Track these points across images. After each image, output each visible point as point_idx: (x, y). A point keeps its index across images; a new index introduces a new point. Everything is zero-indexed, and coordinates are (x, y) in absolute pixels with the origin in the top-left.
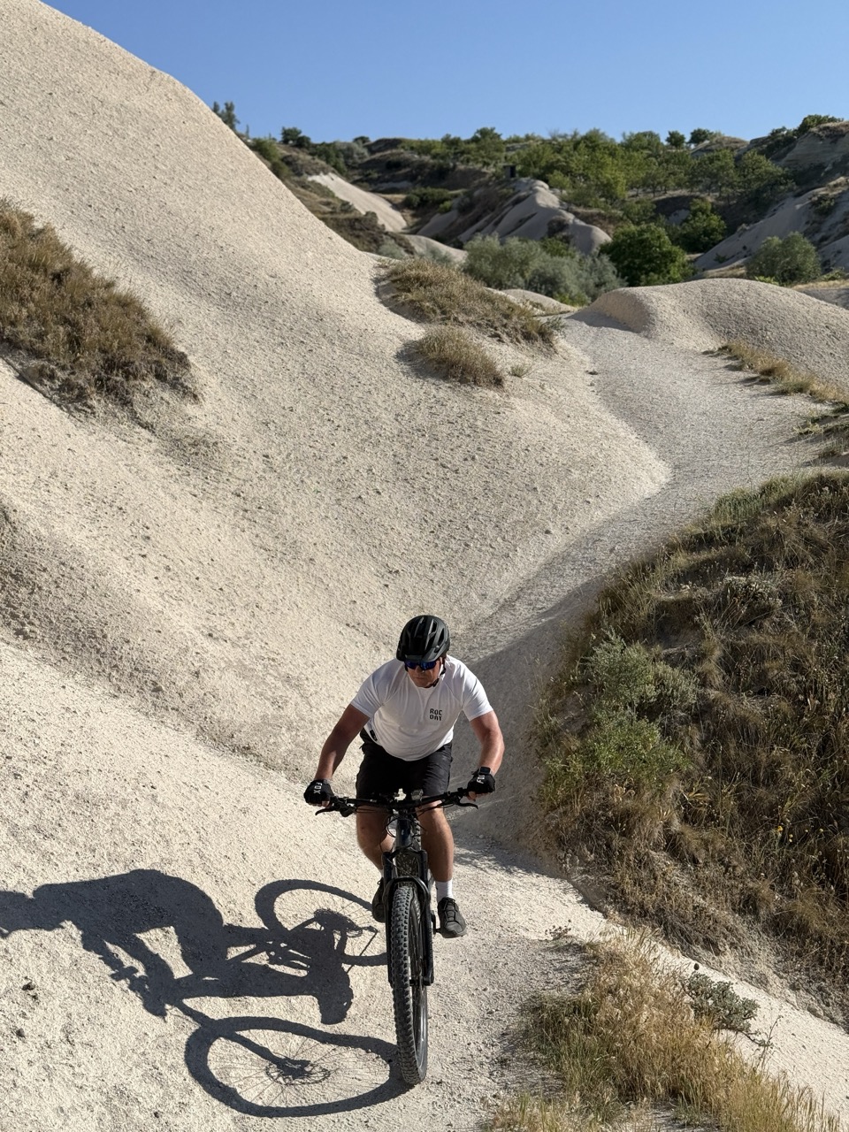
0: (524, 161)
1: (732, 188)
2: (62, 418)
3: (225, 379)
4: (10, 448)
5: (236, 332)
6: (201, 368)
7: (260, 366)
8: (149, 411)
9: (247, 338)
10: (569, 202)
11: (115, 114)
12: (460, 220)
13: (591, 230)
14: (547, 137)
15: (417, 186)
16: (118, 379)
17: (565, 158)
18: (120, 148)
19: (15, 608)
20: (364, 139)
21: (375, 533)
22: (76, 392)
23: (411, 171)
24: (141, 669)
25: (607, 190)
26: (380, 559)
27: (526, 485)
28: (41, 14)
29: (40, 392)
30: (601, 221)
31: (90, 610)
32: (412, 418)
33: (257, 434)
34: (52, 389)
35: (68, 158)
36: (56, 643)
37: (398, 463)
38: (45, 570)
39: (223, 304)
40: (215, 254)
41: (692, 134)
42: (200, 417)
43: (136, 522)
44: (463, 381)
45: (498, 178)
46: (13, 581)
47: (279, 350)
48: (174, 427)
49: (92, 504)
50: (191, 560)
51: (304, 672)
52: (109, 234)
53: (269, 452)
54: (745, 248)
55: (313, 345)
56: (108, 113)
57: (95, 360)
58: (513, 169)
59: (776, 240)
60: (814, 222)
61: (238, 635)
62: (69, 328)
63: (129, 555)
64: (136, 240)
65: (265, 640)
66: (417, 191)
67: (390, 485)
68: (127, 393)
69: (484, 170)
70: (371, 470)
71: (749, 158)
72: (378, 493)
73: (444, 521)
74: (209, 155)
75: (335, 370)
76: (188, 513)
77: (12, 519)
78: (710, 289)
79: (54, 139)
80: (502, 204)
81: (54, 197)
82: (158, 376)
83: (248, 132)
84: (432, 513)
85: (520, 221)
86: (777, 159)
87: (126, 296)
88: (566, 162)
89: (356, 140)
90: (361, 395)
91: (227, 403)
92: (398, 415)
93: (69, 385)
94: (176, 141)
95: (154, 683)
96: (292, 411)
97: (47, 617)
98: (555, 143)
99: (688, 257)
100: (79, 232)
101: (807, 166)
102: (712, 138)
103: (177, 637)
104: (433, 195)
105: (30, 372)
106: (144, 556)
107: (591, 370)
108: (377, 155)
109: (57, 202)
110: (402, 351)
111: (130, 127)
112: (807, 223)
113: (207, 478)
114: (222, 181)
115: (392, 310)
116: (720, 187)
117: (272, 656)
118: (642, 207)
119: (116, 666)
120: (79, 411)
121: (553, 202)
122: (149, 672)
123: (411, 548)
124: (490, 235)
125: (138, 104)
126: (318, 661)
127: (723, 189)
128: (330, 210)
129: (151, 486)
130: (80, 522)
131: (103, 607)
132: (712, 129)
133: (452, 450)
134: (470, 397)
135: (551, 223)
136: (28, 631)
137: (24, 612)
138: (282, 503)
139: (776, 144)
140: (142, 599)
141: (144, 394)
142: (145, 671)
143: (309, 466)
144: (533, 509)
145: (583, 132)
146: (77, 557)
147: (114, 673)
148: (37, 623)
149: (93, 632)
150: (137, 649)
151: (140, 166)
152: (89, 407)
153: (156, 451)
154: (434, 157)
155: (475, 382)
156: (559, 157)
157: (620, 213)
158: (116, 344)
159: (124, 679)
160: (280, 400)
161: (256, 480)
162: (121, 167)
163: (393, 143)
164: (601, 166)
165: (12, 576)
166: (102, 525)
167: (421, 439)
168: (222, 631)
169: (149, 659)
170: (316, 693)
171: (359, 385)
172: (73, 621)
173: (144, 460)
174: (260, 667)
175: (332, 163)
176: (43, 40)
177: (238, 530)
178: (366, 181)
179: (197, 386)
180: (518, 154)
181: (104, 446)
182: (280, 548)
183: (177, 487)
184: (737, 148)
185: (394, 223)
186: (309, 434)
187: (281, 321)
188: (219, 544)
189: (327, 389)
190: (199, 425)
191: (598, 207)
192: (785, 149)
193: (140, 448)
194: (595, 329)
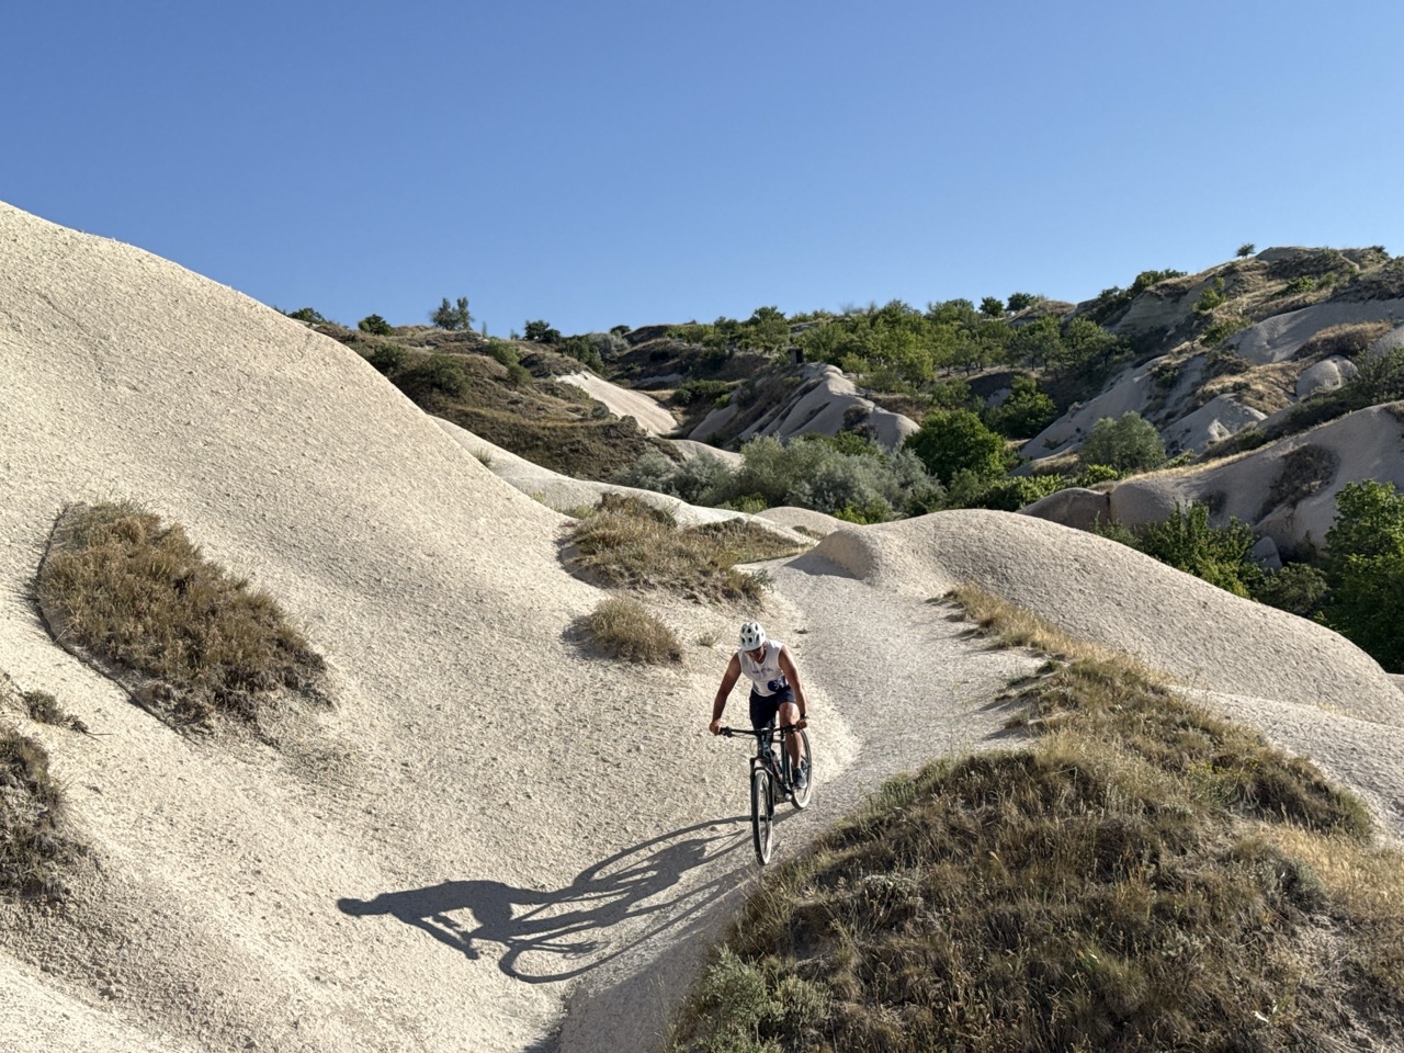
0: (811, 344)
1: (1060, 361)
2: (176, 742)
3: (366, 678)
4: (112, 783)
5: (383, 624)
6: (340, 668)
7: (407, 660)
8: (275, 724)
9: (396, 629)
10: (867, 388)
11: (263, 388)
12: (741, 416)
13: (895, 418)
14: (839, 312)
15: (689, 378)
16: (241, 692)
17: (860, 337)
18: (266, 425)
19: (101, 966)
20: (622, 329)
21: (521, 843)
22: (193, 712)
23: (681, 362)
24: (233, 1023)
25: (912, 373)
26: (525, 873)
27: (694, 776)
28: (184, 283)
29: (154, 715)
30: (907, 407)
31: (183, 963)
32: (575, 707)
33: (397, 739)
34: (166, 710)
35: (207, 444)
36: (143, 1002)
37: (554, 760)
38: (136, 921)
39: (371, 592)
40: (366, 536)
41: (1010, 299)
42: (332, 726)
43: (247, 855)
44: (635, 660)
45: (783, 364)
46: (101, 936)
47: (430, 640)
48: (301, 740)
49: (199, 838)
50: (306, 893)
51: (423, 1012)
52: (248, 524)
53: (409, 759)
54: (1078, 430)
55: (469, 631)
56: (255, 387)
57: (216, 674)
58: (799, 353)
59: (1111, 421)
60: (1157, 397)
61: (351, 975)
62: (189, 642)
63: (234, 894)
64: (277, 528)
65: (383, 978)
66: (688, 385)
67: (543, 787)
68: (251, 707)
69: (766, 356)
70: (522, 771)
71: (1076, 325)
72: (529, 797)
73: (600, 824)
74: (370, 421)
75: (493, 658)
76: (310, 839)
77: (103, 869)
78: (944, 524)
79: (192, 423)
80: (789, 395)
81: (189, 489)
82: (288, 684)
83: (484, 330)
84: (587, 816)
85: (811, 413)
86: (1111, 324)
87: (258, 597)
88: (861, 342)
89: (613, 331)
90: (518, 685)
91: (366, 706)
92: (558, 705)
93: (185, 704)
94: (331, 411)
95: (248, 1039)
96: (439, 709)
97: (136, 974)
98: (848, 319)
99: (1010, 444)
100: (215, 525)
101: (1146, 331)
102: (1033, 304)
103: (277, 985)
104: (707, 388)
105: (144, 693)
106: (251, 894)
107: (800, 629)
108: (640, 346)
109: (192, 494)
110: (570, 630)
111: (279, 400)
112: (1149, 398)
113: (335, 796)
114: (384, 449)
115: (574, 576)
116: (1046, 361)
117: (387, 996)
118: (954, 389)
119: (207, 1022)
120: (196, 732)
121: (849, 389)
122: (242, 1026)
123: (561, 858)
124: (771, 435)
125: (289, 374)
126: (442, 998)
127: (1049, 362)
128: (580, 417)
129: (269, 812)
130: (183, 861)
131: (197, 957)
132: (1034, 293)
133: (615, 741)
134: (640, 677)
135: (848, 412)
136: (114, 990)
137: (110, 970)
138: (419, 817)
139: (1107, 307)
140: (241, 945)
141: (271, 706)
142: (238, 1026)
143: (453, 772)
144: (698, 803)
145: (881, 305)
146: (172, 903)
147: (204, 1031)
148: (124, 980)
149: (184, 987)
150: (231, 1002)
151: (287, 443)
152: (207, 727)
153: (280, 769)
154: (707, 344)
155: (648, 661)
156: (854, 337)
157: (929, 397)
158: (240, 654)
159: (214, 1036)
160: (427, 698)
161: (391, 794)
162: (266, 447)
163: (658, 331)
164: (903, 344)
165: (100, 930)
166: (209, 862)
167: (581, 731)
168: (333, 972)
169: (243, 1012)
170: (434, 1034)
171: (518, 673)
172: (163, 976)
173: (265, 782)
174: (372, 1011)
175: (586, 360)
176: (184, 312)
177: (366, 852)
178: (627, 377)
179: (333, 690)
180: (805, 335)
181: (221, 771)
182: (412, 869)
183: (300, 809)
184: (1063, 313)
185: (662, 423)
186: (456, 734)
187: (435, 606)
188: (341, 871)
189: (482, 680)
190: (332, 735)
191: (902, 391)
192: (1118, 313)
193: (261, 768)
194: (814, 577)
